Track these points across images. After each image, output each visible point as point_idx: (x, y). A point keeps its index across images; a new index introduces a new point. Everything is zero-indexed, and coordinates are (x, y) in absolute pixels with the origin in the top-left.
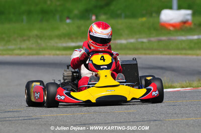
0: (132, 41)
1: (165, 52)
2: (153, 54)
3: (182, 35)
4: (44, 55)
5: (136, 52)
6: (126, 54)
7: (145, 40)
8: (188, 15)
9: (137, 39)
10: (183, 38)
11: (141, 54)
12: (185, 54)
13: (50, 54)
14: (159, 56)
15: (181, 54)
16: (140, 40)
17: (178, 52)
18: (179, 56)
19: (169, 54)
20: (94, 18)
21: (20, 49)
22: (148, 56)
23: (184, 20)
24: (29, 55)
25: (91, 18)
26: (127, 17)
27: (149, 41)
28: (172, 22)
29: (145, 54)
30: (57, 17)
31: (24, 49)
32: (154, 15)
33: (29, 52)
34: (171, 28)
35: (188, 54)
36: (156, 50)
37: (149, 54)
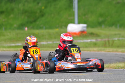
0: (51, 43)
3: (81, 40)
6: (47, 50)
8: (84, 27)
9: (53, 41)
10: (82, 41)
16: (55, 42)
20: (26, 29)
23: (82, 30)
26: (46, 28)
28: (75, 31)
32: (63, 27)
35: (85, 50)
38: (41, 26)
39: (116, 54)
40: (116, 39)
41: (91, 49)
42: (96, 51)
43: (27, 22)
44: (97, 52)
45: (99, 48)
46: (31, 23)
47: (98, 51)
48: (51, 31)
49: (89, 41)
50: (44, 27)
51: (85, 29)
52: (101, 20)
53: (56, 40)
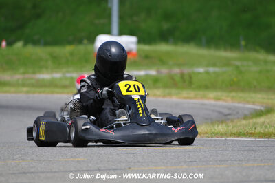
6: (52, 93)
16: (68, 75)
20: (4, 44)
26: (47, 44)
32: (85, 41)
38: (36, 37)
39: (203, 104)
40: (201, 70)
42: (160, 96)
43: (5, 30)
44: (161, 99)
45: (167, 91)
47: (164, 96)
48: (57, 50)
49: (142, 73)
51: (133, 46)
52: (166, 26)
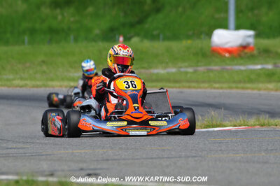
0: (174, 70)
1: (217, 85)
2: (200, 88)
3: (241, 64)
4: (53, 87)
5: (177, 85)
7: (190, 70)
8: (250, 36)
9: (181, 67)
10: (242, 68)
11: (184, 87)
12: (243, 88)
13: (61, 86)
14: (209, 90)
15: (237, 88)
16: (182, 70)
17: (234, 85)
18: (234, 91)
19: (222, 88)
20: (121, 39)
21: (22, 79)
22: (193, 90)
23: (244, 44)
24: (33, 87)
25: (119, 40)
27: (195, 71)
28: (227, 46)
29: (189, 87)
30: (72, 37)
31: (26, 79)
33: (33, 83)
34: (227, 55)
35: (247, 88)
36: (204, 82)
37: (194, 87)
38: (155, 33)
41: (261, 85)
43: (124, 25)
46: (132, 25)
49: (259, 67)
50: (161, 36)
51: (251, 40)
53: (186, 64)
